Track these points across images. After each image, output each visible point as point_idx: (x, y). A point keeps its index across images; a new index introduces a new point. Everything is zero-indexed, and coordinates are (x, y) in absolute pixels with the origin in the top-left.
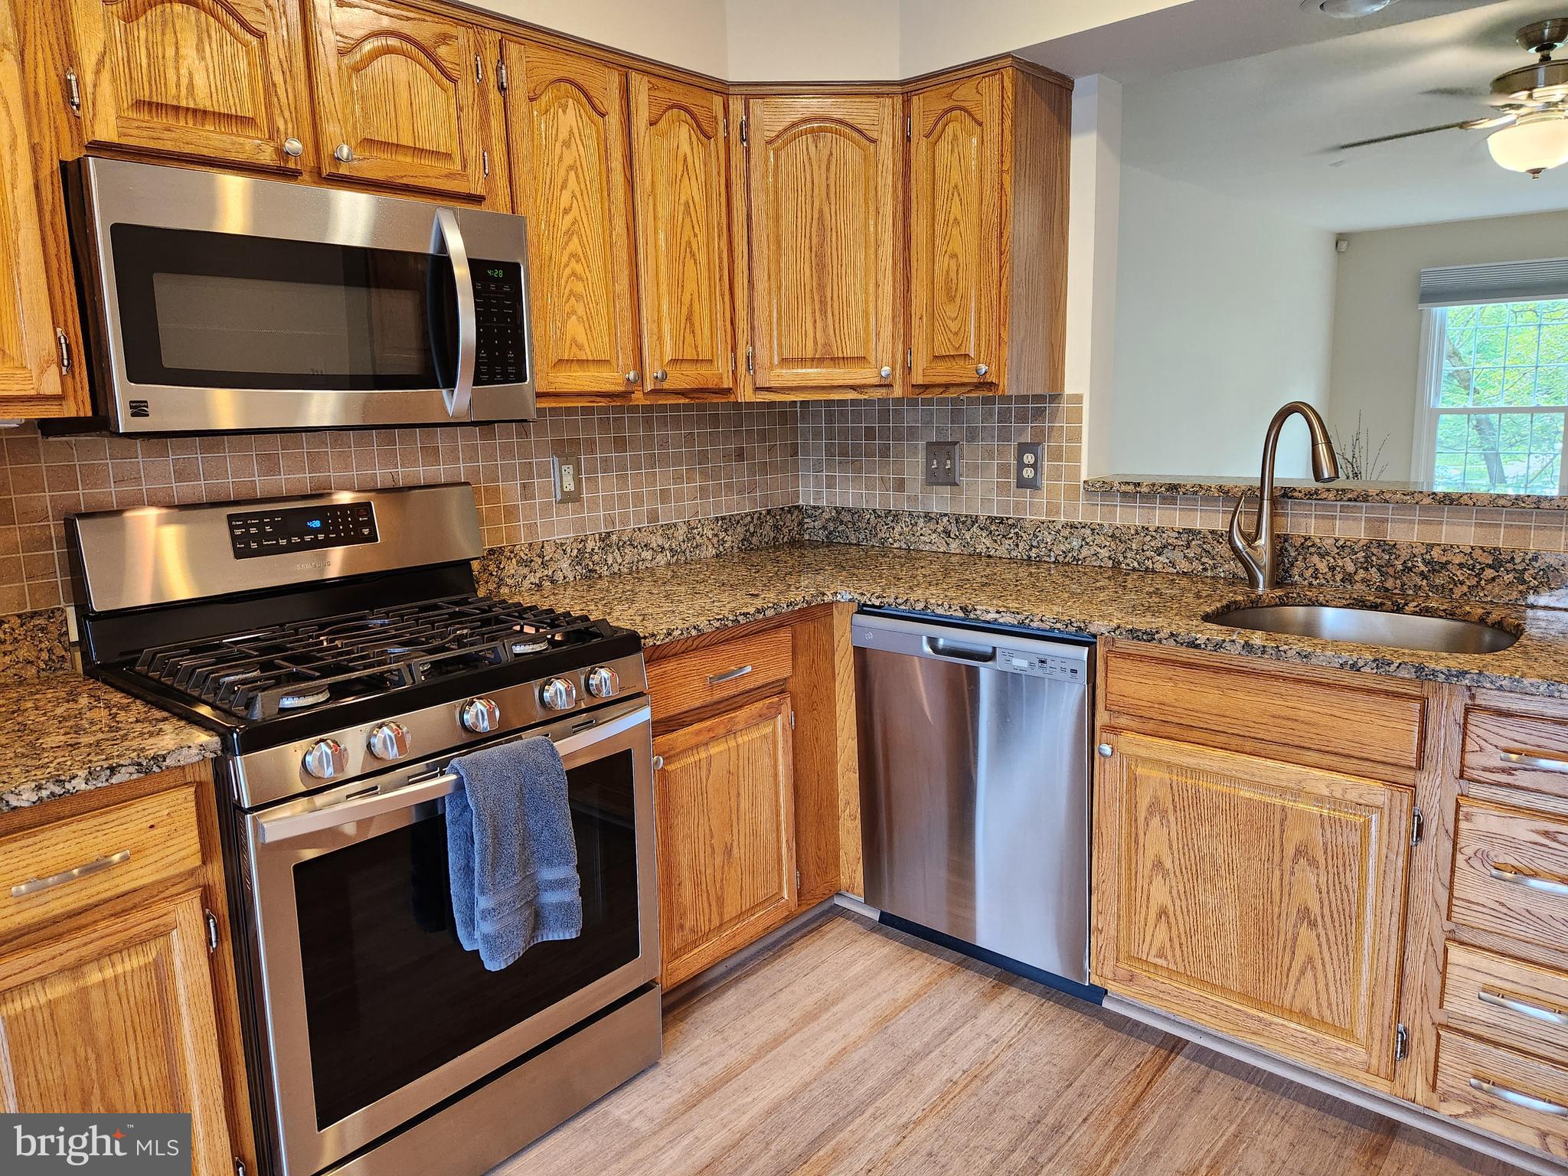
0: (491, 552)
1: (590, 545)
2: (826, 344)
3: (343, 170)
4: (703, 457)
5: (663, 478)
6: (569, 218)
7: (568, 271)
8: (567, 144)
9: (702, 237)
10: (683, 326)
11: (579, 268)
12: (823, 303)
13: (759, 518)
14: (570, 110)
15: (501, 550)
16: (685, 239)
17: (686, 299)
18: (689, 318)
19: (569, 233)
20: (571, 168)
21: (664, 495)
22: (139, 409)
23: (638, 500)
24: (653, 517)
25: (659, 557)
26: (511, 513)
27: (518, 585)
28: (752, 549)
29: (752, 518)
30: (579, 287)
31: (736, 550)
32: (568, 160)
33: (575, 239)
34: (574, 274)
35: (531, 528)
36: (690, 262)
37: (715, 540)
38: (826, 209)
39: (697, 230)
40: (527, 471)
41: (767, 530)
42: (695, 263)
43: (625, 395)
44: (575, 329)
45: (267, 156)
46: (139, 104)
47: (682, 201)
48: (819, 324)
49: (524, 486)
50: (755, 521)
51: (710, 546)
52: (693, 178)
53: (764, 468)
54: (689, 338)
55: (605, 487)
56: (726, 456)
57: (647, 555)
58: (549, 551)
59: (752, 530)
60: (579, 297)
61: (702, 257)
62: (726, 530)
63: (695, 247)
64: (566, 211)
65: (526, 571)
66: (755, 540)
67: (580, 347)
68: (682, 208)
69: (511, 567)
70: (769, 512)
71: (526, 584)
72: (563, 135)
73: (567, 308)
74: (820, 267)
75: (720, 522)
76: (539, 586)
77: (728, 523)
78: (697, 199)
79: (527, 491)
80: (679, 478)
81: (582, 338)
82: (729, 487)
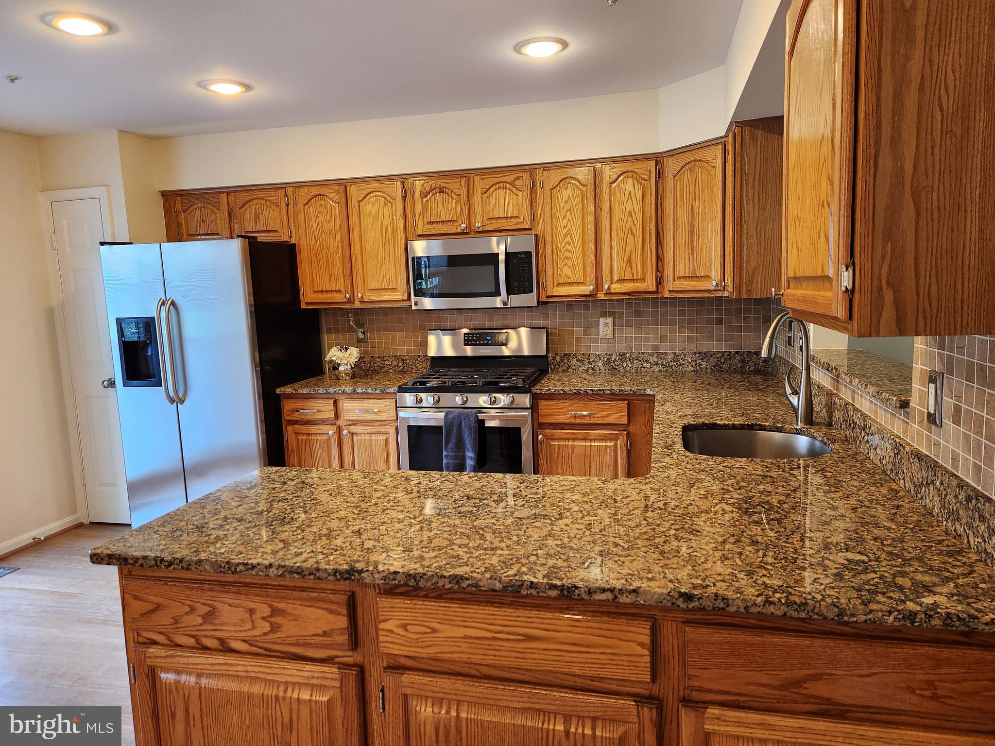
0: (566, 355)
1: (614, 357)
2: (694, 270)
3: (481, 229)
4: (691, 322)
5: (662, 330)
6: (567, 229)
7: (564, 249)
8: (567, 202)
9: (639, 225)
10: (625, 265)
11: (569, 248)
12: (693, 250)
13: (728, 355)
14: (569, 189)
15: (570, 355)
16: (628, 226)
17: (627, 254)
18: (629, 261)
19: (566, 235)
20: (568, 210)
21: (663, 339)
22: (416, 304)
23: (647, 340)
24: (656, 348)
25: (655, 367)
26: (578, 341)
27: (577, 369)
28: (723, 371)
29: (723, 355)
30: (569, 255)
31: (709, 370)
32: (567, 207)
33: (569, 236)
34: (567, 250)
35: (588, 347)
36: (630, 237)
37: (694, 363)
38: (694, 204)
39: (636, 222)
40: (588, 324)
41: (736, 362)
42: (634, 237)
43: (593, 295)
44: (566, 271)
45: (458, 231)
46: (428, 223)
47: (628, 210)
48: (691, 260)
49: (585, 330)
50: (725, 357)
51: (690, 366)
52: (634, 200)
53: (739, 329)
54: (628, 270)
55: (629, 332)
56: (709, 321)
57: (648, 365)
58: (592, 358)
59: (722, 360)
60: (569, 259)
61: (639, 233)
62: (702, 359)
63: (634, 230)
64: (565, 227)
65: (580, 364)
66: (724, 366)
67: (569, 278)
68: (627, 214)
69: (574, 362)
70: (737, 353)
71: (581, 369)
72: (565, 198)
73: (563, 263)
74: (692, 232)
75: (698, 355)
76: (587, 370)
77: (704, 356)
78: (636, 210)
79: (586, 333)
80: (673, 331)
81: (569, 274)
82: (710, 338)
